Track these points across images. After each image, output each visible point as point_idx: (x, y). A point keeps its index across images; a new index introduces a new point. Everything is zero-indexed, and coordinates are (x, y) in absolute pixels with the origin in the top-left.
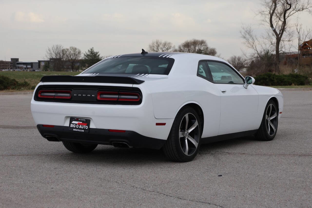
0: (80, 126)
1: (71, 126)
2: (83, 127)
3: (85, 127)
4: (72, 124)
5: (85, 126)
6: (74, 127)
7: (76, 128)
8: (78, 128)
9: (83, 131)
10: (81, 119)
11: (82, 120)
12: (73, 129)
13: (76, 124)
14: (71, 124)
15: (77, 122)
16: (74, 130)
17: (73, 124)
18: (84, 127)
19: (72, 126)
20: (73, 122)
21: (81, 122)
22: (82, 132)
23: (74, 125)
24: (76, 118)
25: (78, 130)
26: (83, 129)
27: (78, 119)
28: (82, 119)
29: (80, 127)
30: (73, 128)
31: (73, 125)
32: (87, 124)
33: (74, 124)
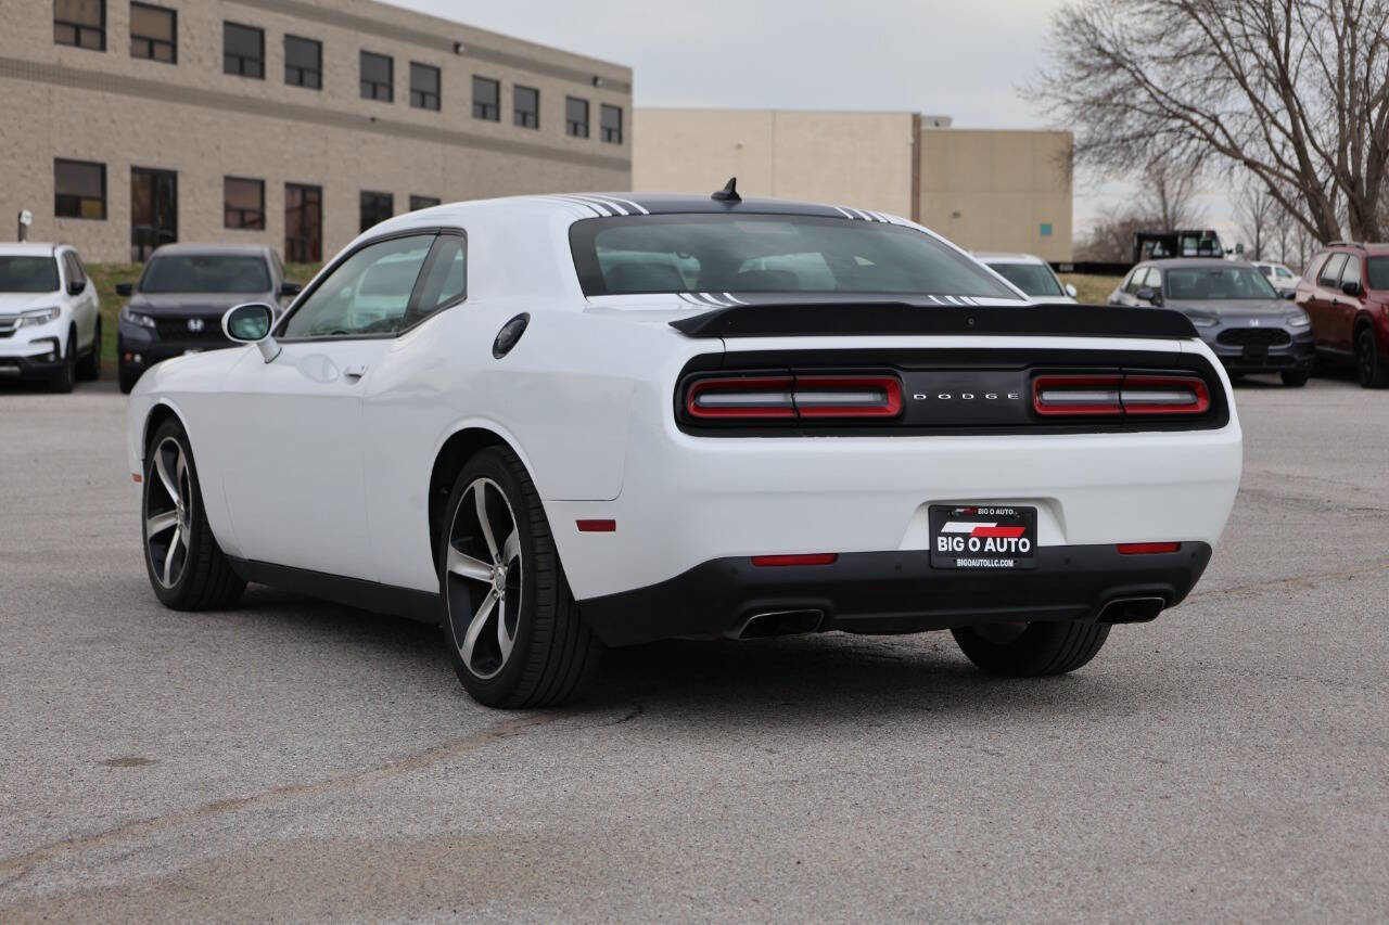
0: (990, 540)
1: (940, 549)
2: (1002, 546)
3: (1017, 543)
4: (945, 539)
5: (1013, 540)
6: (960, 550)
7: (967, 554)
8: (981, 554)
9: (1010, 563)
10: (989, 508)
11: (998, 512)
12: (955, 561)
13: (966, 536)
14: (940, 539)
15: (968, 527)
16: (961, 563)
17: (947, 535)
18: (1009, 543)
19: (943, 545)
20: (950, 527)
21: (994, 525)
22: (1004, 568)
23: (958, 542)
24: (960, 507)
25: (986, 563)
26: (1008, 555)
27: (976, 508)
28: (996, 508)
29: (990, 545)
30: (954, 555)
31: (950, 539)
32: (1023, 529)
33: (954, 535)
